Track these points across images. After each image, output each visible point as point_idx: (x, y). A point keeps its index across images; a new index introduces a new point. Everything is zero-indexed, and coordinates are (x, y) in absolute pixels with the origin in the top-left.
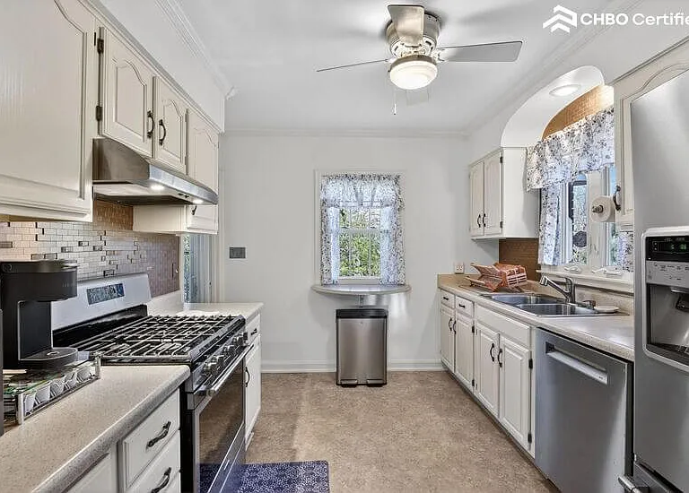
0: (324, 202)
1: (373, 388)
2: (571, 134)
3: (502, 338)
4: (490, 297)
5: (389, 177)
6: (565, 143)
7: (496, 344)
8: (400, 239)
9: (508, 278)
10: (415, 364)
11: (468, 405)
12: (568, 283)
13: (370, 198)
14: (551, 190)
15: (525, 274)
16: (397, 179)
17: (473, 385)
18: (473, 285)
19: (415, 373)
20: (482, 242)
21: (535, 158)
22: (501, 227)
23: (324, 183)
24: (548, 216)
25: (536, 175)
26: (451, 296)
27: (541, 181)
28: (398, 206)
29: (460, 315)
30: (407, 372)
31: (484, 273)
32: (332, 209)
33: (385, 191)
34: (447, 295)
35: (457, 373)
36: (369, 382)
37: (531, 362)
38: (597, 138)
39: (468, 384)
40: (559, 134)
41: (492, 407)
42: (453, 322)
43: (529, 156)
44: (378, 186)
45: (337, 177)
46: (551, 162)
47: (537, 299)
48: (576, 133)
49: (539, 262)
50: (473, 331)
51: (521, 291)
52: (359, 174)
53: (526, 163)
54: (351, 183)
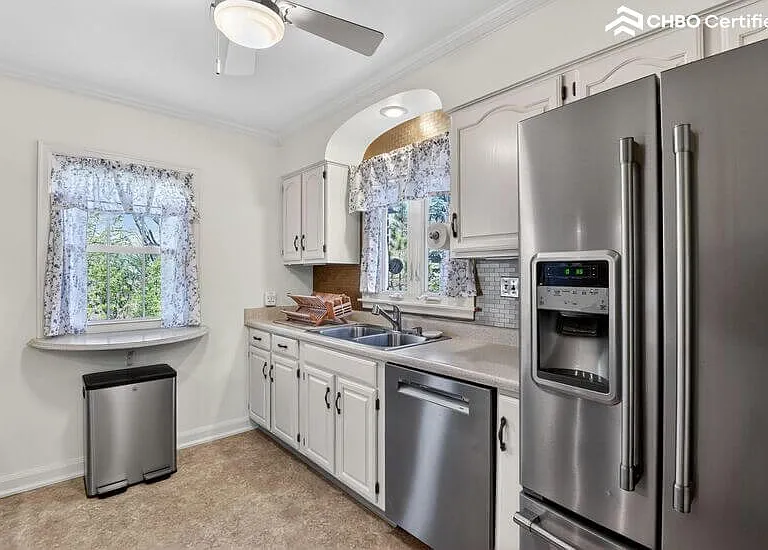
0: (57, 199)
1: (154, 485)
2: (397, 158)
3: (340, 379)
4: (318, 333)
5: (176, 175)
6: (391, 166)
7: (331, 389)
8: (193, 263)
9: (334, 308)
10: (215, 431)
11: (292, 467)
12: (396, 311)
13: (144, 201)
14: (373, 214)
15: (349, 303)
16: (188, 180)
17: (299, 440)
18: (292, 319)
19: (215, 443)
20: (297, 269)
21: (358, 178)
22: (324, 251)
23: (58, 168)
24: (371, 242)
25: (360, 197)
26: (265, 336)
27: (365, 204)
28: (191, 218)
29: (278, 357)
30: (204, 445)
31: (303, 304)
32: (73, 211)
33: (168, 193)
34: (258, 334)
35: (275, 430)
36: (148, 477)
37: (378, 402)
38: (424, 165)
39: (291, 440)
40: (385, 156)
41: (326, 464)
42: (269, 367)
43: (352, 176)
44: (159, 186)
45: (84, 161)
46: (376, 186)
47: (363, 330)
48: (403, 158)
49: (361, 290)
50: (298, 375)
51: (346, 323)
52: (126, 161)
53: (348, 183)
54: (110, 175)
